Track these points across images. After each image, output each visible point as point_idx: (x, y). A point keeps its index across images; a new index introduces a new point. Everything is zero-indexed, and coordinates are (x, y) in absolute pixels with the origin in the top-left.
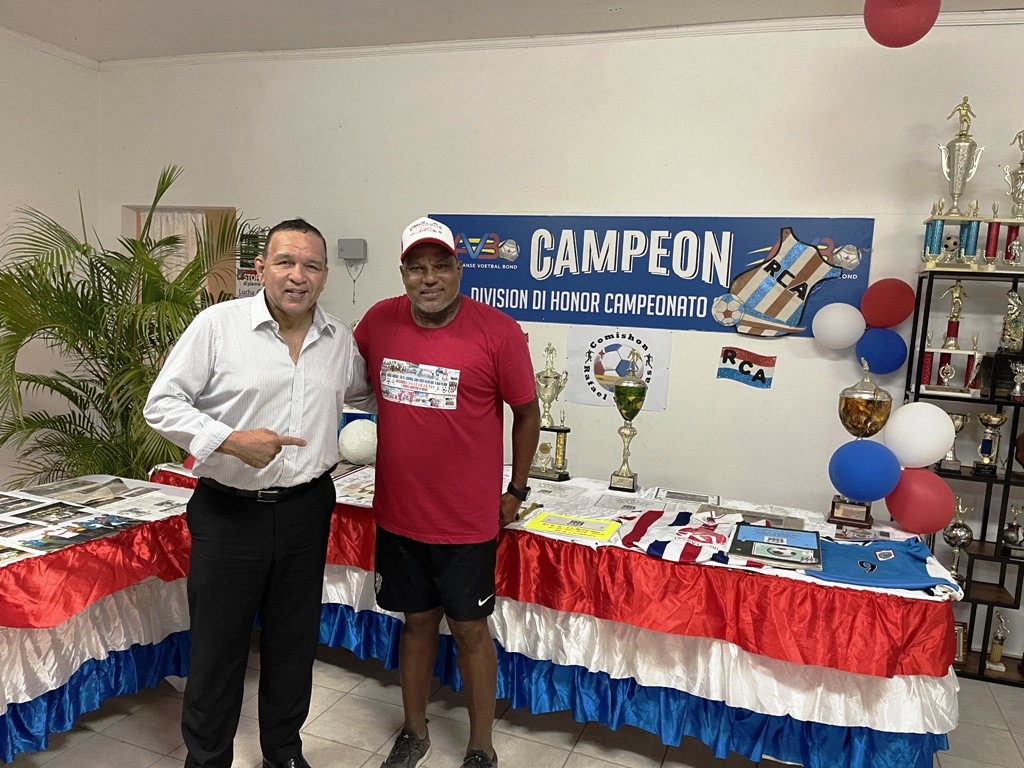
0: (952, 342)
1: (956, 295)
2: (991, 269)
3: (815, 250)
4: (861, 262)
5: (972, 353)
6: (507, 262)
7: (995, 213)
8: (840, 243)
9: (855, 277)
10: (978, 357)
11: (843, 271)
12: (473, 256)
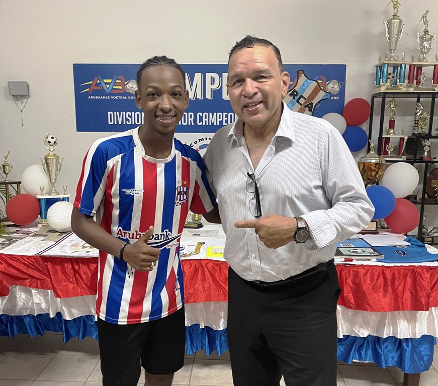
0: (392, 131)
1: (392, 106)
2: (412, 90)
3: (316, 83)
6: (131, 95)
7: (413, 59)
8: (329, 79)
9: (338, 98)
10: (406, 138)
11: (332, 95)
12: (108, 91)
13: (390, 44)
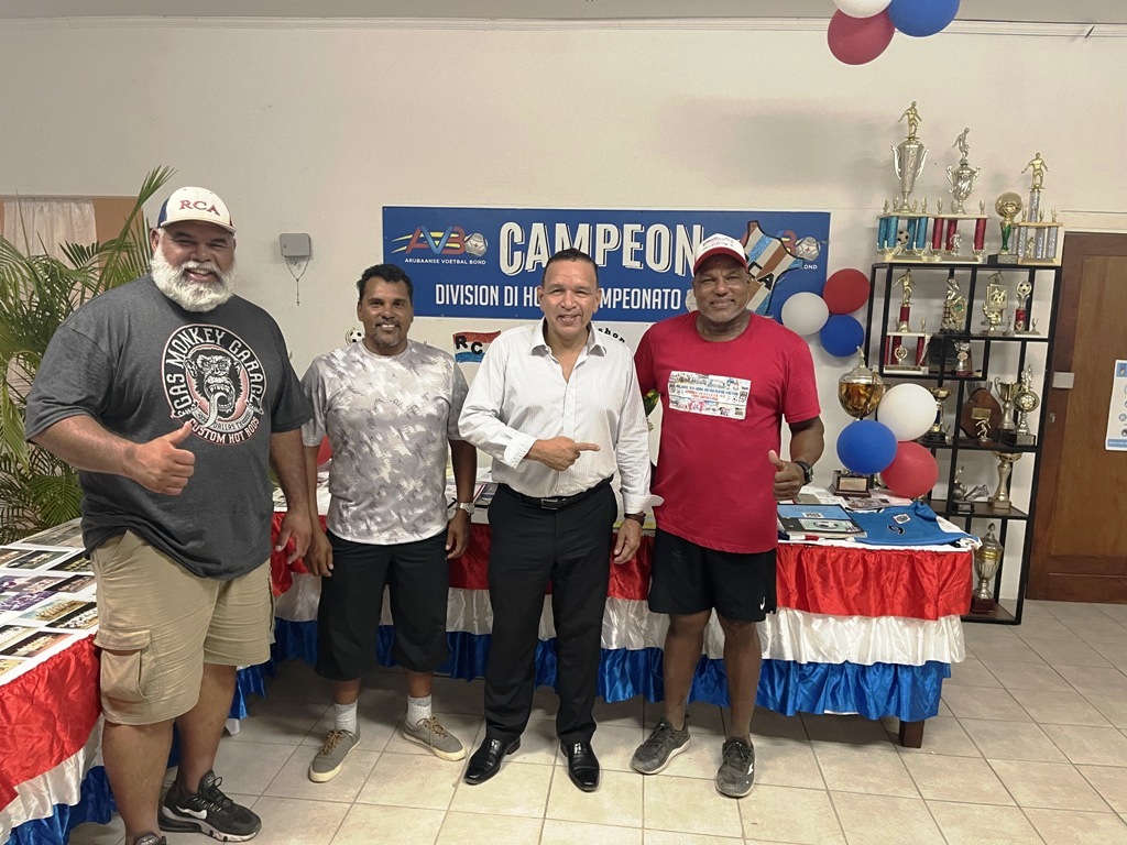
0: (904, 326)
1: (906, 283)
2: (937, 260)
4: (820, 253)
5: (922, 335)
6: (474, 257)
7: (940, 209)
8: (801, 236)
9: (815, 267)
10: (928, 337)
11: (805, 262)
12: (437, 251)
13: (903, 183)
